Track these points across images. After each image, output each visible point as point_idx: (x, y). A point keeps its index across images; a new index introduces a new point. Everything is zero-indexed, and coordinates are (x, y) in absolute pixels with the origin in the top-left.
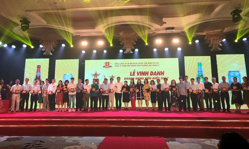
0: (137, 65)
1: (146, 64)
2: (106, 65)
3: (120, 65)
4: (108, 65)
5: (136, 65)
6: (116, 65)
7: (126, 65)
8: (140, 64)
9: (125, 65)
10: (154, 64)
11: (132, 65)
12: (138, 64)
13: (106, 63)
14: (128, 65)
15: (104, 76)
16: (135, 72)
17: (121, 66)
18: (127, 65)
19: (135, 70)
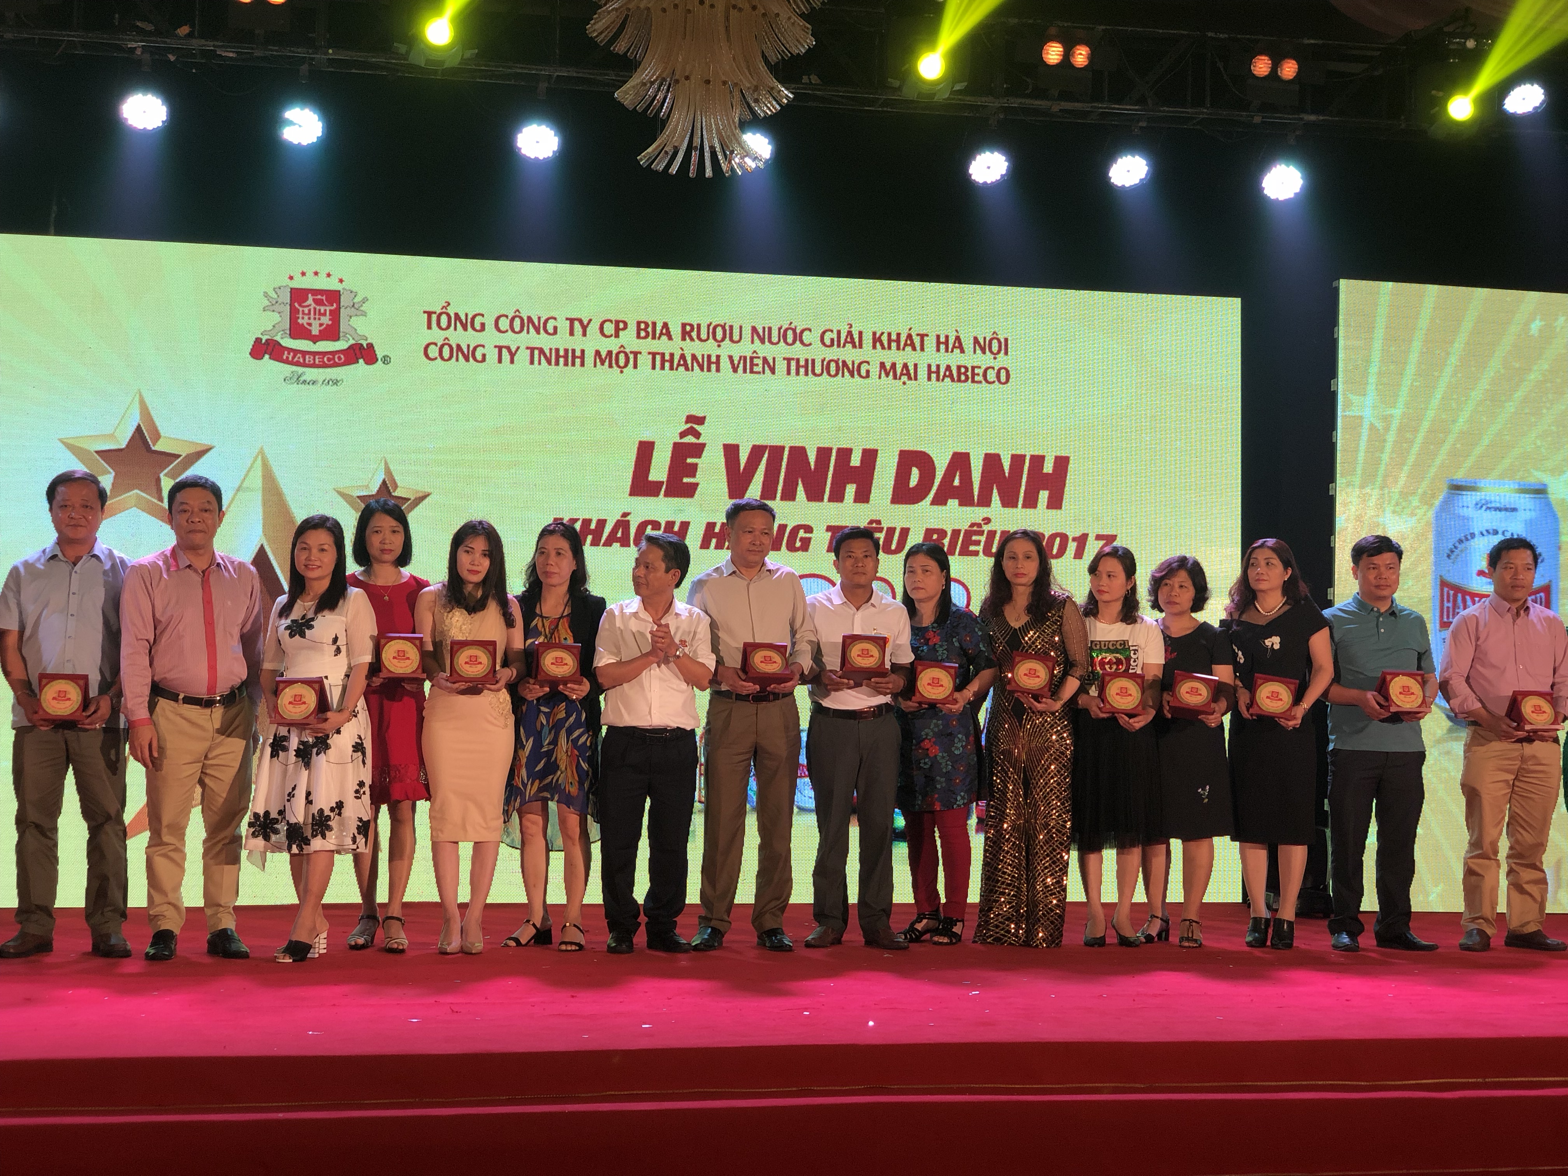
0: (728, 349)
1: (849, 354)
2: (297, 331)
3: (490, 339)
4: (332, 332)
5: (710, 348)
6: (437, 335)
7: (577, 343)
8: (765, 350)
9: (562, 341)
10: (944, 359)
11: (662, 345)
12: (745, 348)
13: (298, 295)
14: (613, 345)
15: (269, 479)
16: (698, 450)
17: (509, 353)
18: (593, 343)
19: (701, 420)
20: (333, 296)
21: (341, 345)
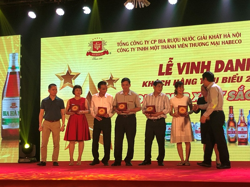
0: (177, 43)
2: (94, 50)
4: (100, 49)
5: (174, 43)
9: (144, 46)
10: (226, 39)
13: (94, 43)
15: (90, 79)
16: (172, 65)
17: (133, 49)
19: (172, 59)
20: (100, 42)
21: (102, 51)
